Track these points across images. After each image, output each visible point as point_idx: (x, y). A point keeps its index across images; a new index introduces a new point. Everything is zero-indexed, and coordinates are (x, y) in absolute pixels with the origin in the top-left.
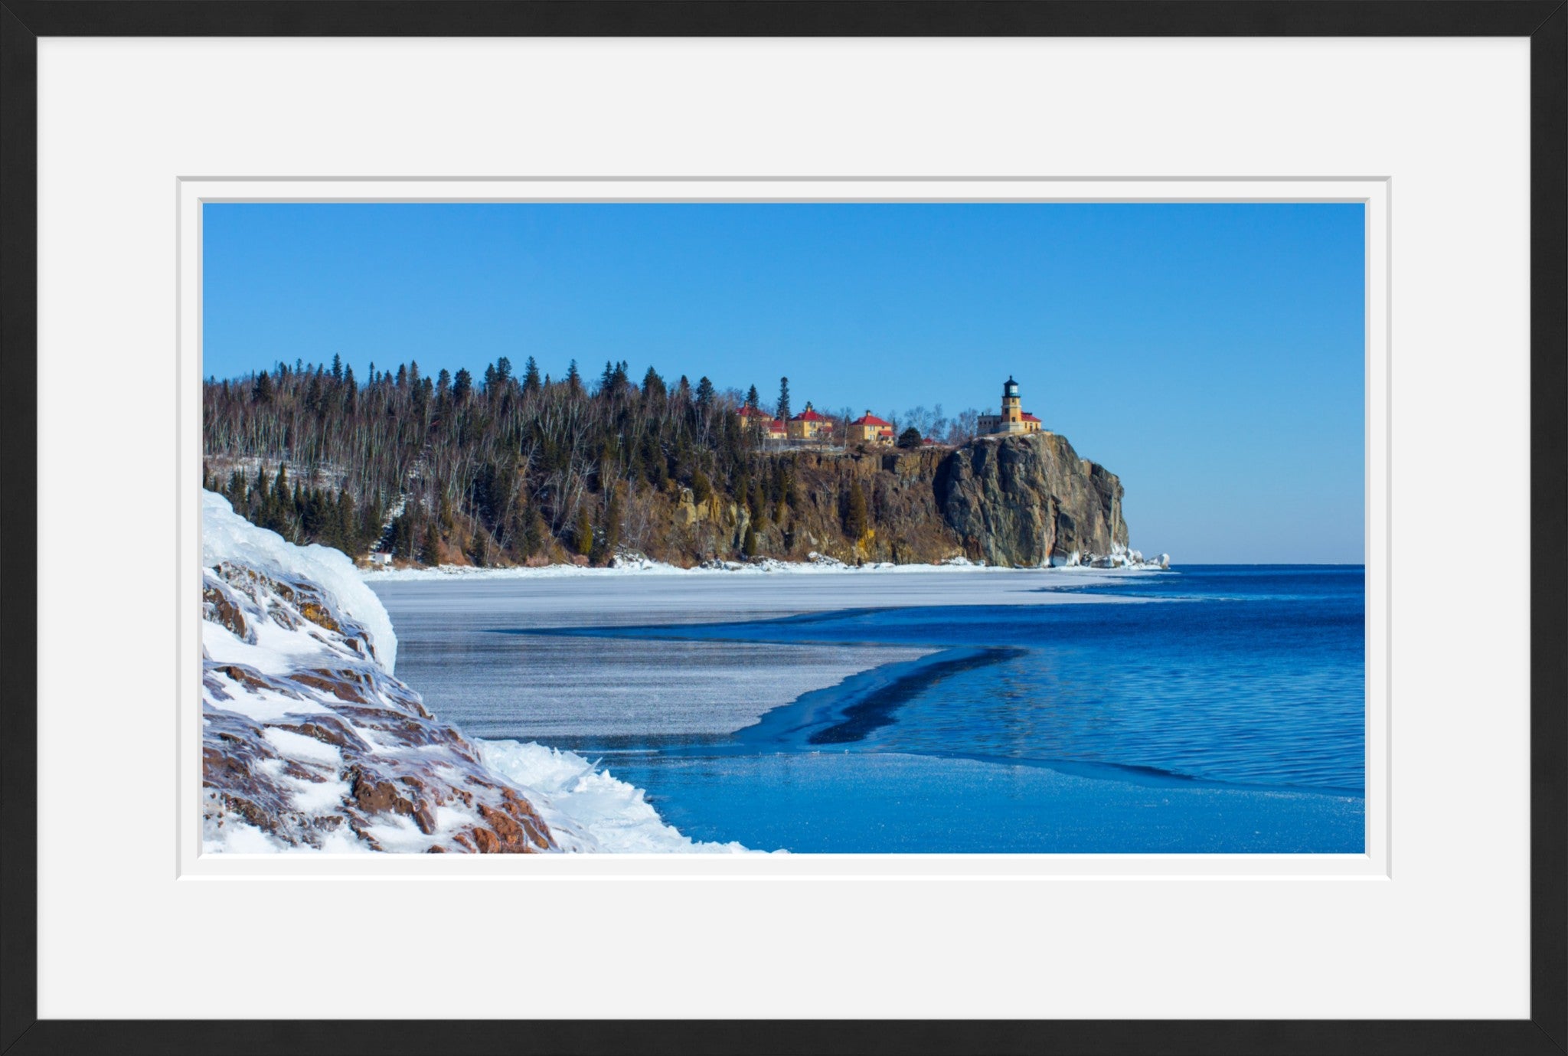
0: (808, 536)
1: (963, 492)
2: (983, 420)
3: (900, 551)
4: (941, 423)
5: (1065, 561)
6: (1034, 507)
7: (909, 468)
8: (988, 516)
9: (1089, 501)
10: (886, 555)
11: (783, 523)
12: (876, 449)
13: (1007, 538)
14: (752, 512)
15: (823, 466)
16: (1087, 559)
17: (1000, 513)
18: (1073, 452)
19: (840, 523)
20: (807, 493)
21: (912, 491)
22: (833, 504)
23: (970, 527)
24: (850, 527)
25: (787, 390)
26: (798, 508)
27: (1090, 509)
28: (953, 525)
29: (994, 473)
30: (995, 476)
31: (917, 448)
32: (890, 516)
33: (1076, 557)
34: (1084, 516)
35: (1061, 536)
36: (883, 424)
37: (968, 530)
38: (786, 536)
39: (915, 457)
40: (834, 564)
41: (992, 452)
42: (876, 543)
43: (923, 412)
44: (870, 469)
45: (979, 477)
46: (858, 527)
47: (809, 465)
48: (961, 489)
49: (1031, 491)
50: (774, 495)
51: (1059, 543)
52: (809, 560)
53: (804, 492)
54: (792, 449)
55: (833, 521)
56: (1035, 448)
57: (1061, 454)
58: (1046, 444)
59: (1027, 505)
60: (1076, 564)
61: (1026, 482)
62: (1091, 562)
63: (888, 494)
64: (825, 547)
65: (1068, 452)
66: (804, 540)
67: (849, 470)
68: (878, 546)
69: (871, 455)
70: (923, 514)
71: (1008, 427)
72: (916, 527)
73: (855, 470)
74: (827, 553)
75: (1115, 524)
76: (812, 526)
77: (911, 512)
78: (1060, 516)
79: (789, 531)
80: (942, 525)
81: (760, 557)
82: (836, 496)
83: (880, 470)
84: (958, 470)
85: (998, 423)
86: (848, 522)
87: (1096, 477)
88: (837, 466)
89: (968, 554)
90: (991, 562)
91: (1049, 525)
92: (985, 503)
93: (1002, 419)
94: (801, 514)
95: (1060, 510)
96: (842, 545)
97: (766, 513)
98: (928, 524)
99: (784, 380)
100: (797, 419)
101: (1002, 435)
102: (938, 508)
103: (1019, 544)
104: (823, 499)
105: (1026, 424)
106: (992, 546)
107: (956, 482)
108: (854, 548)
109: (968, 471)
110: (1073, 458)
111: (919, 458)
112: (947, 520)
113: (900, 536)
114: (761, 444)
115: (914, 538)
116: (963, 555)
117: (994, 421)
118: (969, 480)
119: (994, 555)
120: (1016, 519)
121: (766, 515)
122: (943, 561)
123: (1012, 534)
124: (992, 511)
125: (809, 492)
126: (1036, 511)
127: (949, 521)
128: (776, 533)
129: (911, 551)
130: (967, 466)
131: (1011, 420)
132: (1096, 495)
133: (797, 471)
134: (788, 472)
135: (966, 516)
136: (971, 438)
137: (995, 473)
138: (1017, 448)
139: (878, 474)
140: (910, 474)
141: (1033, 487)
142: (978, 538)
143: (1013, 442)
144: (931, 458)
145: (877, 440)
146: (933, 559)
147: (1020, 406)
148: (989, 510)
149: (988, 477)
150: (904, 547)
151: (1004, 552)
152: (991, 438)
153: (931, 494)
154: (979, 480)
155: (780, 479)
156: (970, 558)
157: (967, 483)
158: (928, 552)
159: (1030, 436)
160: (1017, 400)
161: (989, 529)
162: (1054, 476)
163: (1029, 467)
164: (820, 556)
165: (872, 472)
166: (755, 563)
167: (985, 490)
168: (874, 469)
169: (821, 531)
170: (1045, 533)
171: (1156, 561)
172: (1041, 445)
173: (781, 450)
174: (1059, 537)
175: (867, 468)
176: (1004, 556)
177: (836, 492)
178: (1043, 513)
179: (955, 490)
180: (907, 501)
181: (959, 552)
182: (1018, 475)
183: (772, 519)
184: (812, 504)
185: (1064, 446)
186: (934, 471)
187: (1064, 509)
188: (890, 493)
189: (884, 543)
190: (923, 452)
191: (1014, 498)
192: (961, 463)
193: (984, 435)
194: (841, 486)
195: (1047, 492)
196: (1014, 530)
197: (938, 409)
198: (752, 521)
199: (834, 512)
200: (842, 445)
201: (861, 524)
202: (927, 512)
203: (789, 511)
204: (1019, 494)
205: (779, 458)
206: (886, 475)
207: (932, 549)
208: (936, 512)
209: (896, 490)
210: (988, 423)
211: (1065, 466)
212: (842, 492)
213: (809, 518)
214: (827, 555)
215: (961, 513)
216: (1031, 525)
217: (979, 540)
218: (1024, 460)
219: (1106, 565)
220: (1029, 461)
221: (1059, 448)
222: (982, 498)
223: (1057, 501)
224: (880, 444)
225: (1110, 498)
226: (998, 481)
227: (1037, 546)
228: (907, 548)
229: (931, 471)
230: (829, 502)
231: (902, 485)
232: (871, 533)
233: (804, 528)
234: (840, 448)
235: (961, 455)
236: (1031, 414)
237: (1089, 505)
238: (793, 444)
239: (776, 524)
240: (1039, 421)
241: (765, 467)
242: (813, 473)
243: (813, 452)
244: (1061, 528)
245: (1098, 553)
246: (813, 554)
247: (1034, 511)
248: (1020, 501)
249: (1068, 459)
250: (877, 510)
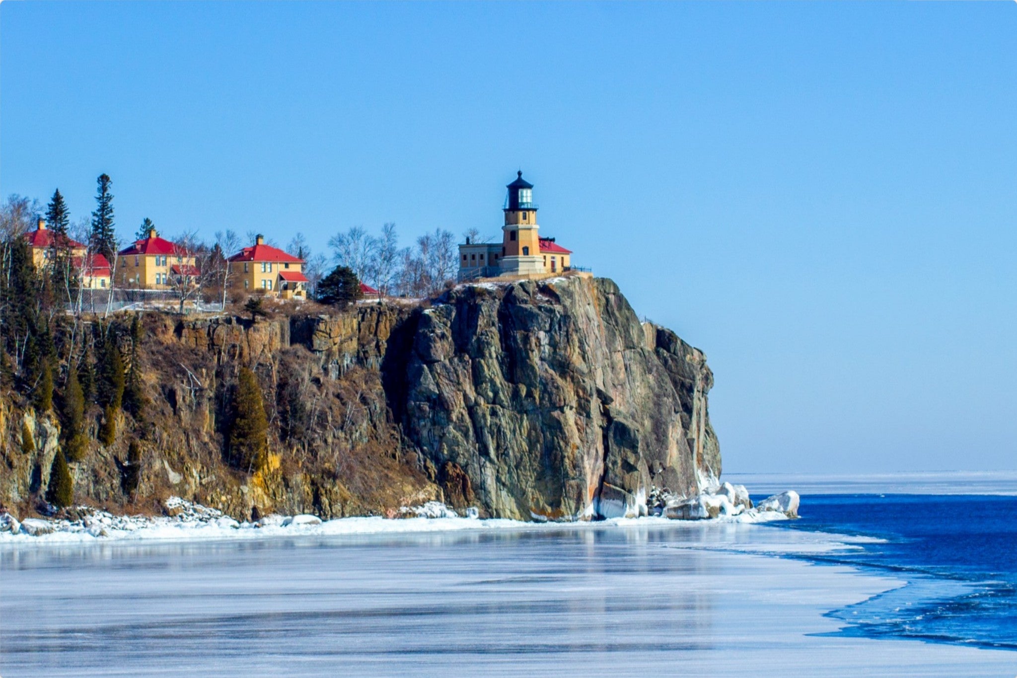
0: (163, 468)
1: (438, 385)
2: (469, 252)
3: (329, 492)
4: (388, 256)
5: (623, 508)
6: (567, 410)
7: (338, 340)
8: (481, 428)
9: (658, 396)
10: (303, 502)
11: (118, 446)
12: (278, 306)
13: (517, 467)
14: (63, 424)
15: (187, 340)
16: (657, 503)
17: (504, 422)
18: (628, 308)
19: (218, 442)
20: (160, 389)
21: (345, 383)
22: (207, 408)
23: (449, 447)
24: (238, 450)
25: (109, 198)
26: (145, 416)
27: (660, 413)
28: (419, 444)
29: (493, 349)
30: (494, 355)
31: (351, 304)
32: (308, 429)
33: (640, 499)
34: (648, 423)
35: (614, 463)
36: (287, 260)
37: (446, 452)
38: (123, 469)
39: (348, 321)
40: (213, 520)
41: (489, 311)
42: (284, 479)
43: (362, 238)
44: (270, 344)
45: (467, 357)
46: (251, 449)
47: (161, 337)
48: (434, 378)
49: (560, 381)
50: (101, 393)
51: (611, 475)
52: (166, 513)
53: (153, 387)
54: (130, 308)
55: (206, 439)
56: (568, 303)
57: (608, 311)
58: (585, 296)
59: (554, 407)
60: (641, 514)
61: (552, 366)
62: (665, 509)
63: (302, 388)
64: (194, 488)
65: (620, 309)
66: (156, 476)
67: (234, 346)
68: (287, 486)
69: (271, 317)
70: (365, 425)
71: (516, 264)
72: (353, 447)
73: (245, 345)
74: (197, 499)
75: (699, 438)
76: (170, 449)
77: (343, 422)
78: (613, 426)
79: (129, 459)
80: (399, 445)
81: (79, 508)
82: (212, 394)
83: (287, 346)
84: (427, 343)
85: (497, 257)
86: (234, 441)
87: (666, 354)
88: (212, 339)
89: (447, 496)
90: (489, 512)
91: (593, 442)
92: (477, 403)
93: (504, 249)
94: (151, 428)
95: (612, 415)
96: (224, 484)
97: (88, 425)
98: (374, 442)
99: (104, 179)
100: (130, 251)
101: (506, 278)
102: (391, 414)
103: (539, 479)
104: (188, 400)
105: (545, 257)
106: (491, 483)
107: (425, 366)
108: (245, 489)
109: (447, 346)
110: (628, 319)
111: (355, 322)
112: (409, 435)
113: (327, 465)
114: (75, 299)
115: (350, 467)
116: (438, 499)
117: (489, 254)
118: (447, 362)
119: (494, 498)
120: (533, 433)
121: (87, 431)
122: (404, 510)
123: (526, 459)
124: (489, 418)
125: (163, 387)
126: (570, 417)
127: (412, 437)
128: (106, 463)
129: (347, 494)
130: (443, 336)
131: (521, 251)
132: (670, 387)
133: (140, 350)
134: (125, 350)
135: (443, 428)
136: (449, 285)
137: (495, 348)
138: (534, 303)
139: (284, 352)
140: (340, 351)
141: (563, 375)
142: (465, 467)
143: (527, 292)
144: (378, 322)
145: (276, 289)
146: (386, 506)
147: (538, 227)
148: (484, 415)
149: (483, 356)
150: (334, 485)
151: (511, 492)
152: (486, 284)
153: (378, 387)
154: (466, 362)
155: (111, 364)
156: (451, 503)
157: (444, 366)
158: (376, 494)
159: (556, 280)
160: (532, 216)
161: (484, 452)
162: (599, 353)
163: (557, 338)
164: (187, 504)
165: (273, 351)
166: (70, 520)
167: (477, 379)
168: (277, 344)
169: (187, 458)
170: (586, 458)
171: (775, 504)
172: (577, 297)
173: (110, 309)
174: (610, 465)
175: (266, 342)
176: (513, 500)
177: (211, 385)
178: (583, 421)
179: (422, 379)
180: (337, 401)
181: (430, 493)
182: (536, 352)
183: (99, 437)
184: (169, 409)
185: (612, 297)
186: (384, 346)
187: (619, 413)
188: (307, 386)
189: (298, 478)
190: (363, 312)
191: (530, 394)
192: (433, 332)
193: (472, 279)
194: (219, 374)
195: (588, 383)
196: (530, 452)
197: (389, 231)
198: (64, 442)
199: (208, 423)
200: (219, 300)
201: (258, 445)
202: (371, 421)
203: (128, 424)
204: (540, 387)
205: (109, 325)
206: (299, 353)
207: (382, 488)
208: (388, 421)
209: (316, 381)
210: (477, 257)
211: (615, 334)
212: (222, 385)
213: (165, 435)
214: (198, 503)
215: (434, 423)
216: (562, 443)
217: (466, 471)
218: (547, 326)
219: (693, 514)
220: (557, 327)
221: (604, 301)
222: (472, 395)
223: (605, 400)
224: (282, 296)
225: (690, 390)
226: (501, 364)
227: (572, 482)
228: (339, 488)
229: (378, 346)
230: (199, 404)
231: (326, 370)
232: (274, 461)
233: (155, 454)
234: (213, 305)
235: (432, 315)
236: (553, 240)
237: (658, 405)
238: (130, 297)
239: (105, 447)
240: (567, 252)
241: (85, 342)
242: (168, 352)
243: (167, 313)
244: (613, 447)
245: (676, 490)
246: (173, 502)
247: (565, 419)
248: (541, 399)
249: (620, 320)
250: (284, 420)
